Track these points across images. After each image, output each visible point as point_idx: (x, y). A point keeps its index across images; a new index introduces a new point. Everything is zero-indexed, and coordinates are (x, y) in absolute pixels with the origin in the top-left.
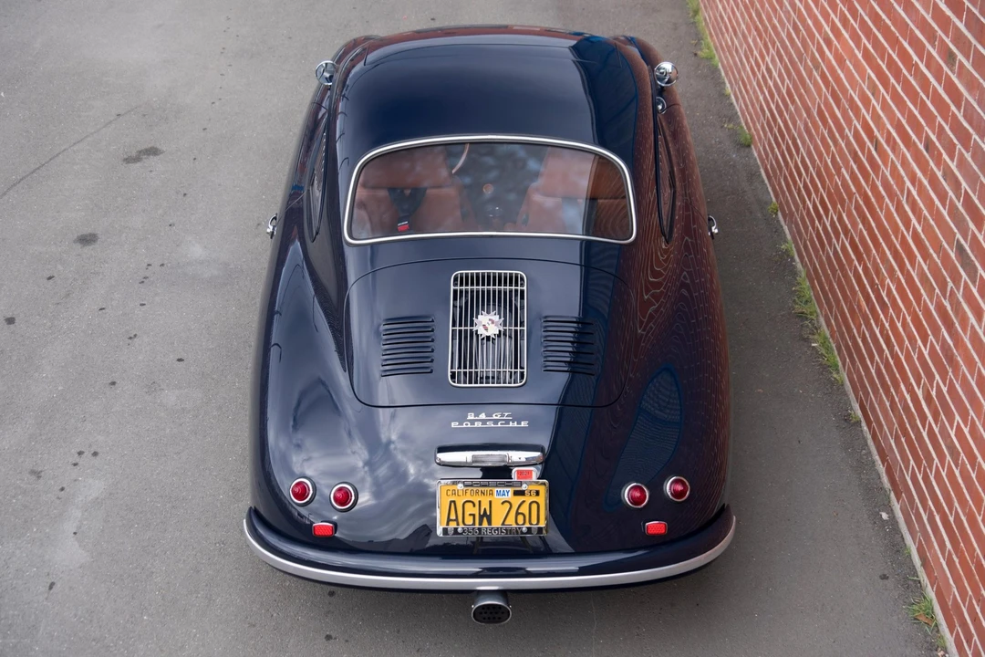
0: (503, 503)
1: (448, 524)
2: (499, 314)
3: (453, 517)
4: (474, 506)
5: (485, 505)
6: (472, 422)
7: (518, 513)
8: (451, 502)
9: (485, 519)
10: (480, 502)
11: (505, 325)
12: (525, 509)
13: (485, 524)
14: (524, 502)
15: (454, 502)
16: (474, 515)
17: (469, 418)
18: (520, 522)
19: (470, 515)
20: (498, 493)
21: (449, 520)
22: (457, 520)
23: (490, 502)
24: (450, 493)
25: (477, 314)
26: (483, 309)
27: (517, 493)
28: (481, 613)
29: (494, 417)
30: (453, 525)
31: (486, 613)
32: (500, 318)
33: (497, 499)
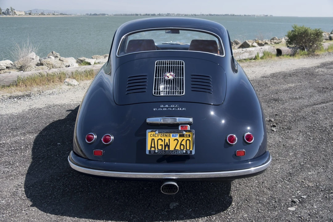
0: (175, 140)
1: (151, 149)
2: (174, 72)
3: (153, 146)
4: (162, 141)
5: (167, 141)
6: (162, 108)
7: (181, 144)
8: (152, 139)
9: (167, 147)
10: (165, 139)
11: (176, 76)
12: (184, 143)
13: (167, 149)
14: (184, 139)
15: (154, 139)
16: (162, 145)
17: (161, 107)
18: (182, 148)
19: (161, 145)
20: (173, 136)
21: (151, 147)
22: (155, 147)
23: (169, 139)
24: (152, 135)
25: (165, 72)
26: (167, 71)
27: (180, 136)
28: (165, 189)
29: (171, 106)
30: (153, 149)
31: (167, 189)
32: (174, 74)
33: (172, 138)
